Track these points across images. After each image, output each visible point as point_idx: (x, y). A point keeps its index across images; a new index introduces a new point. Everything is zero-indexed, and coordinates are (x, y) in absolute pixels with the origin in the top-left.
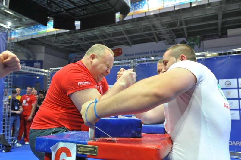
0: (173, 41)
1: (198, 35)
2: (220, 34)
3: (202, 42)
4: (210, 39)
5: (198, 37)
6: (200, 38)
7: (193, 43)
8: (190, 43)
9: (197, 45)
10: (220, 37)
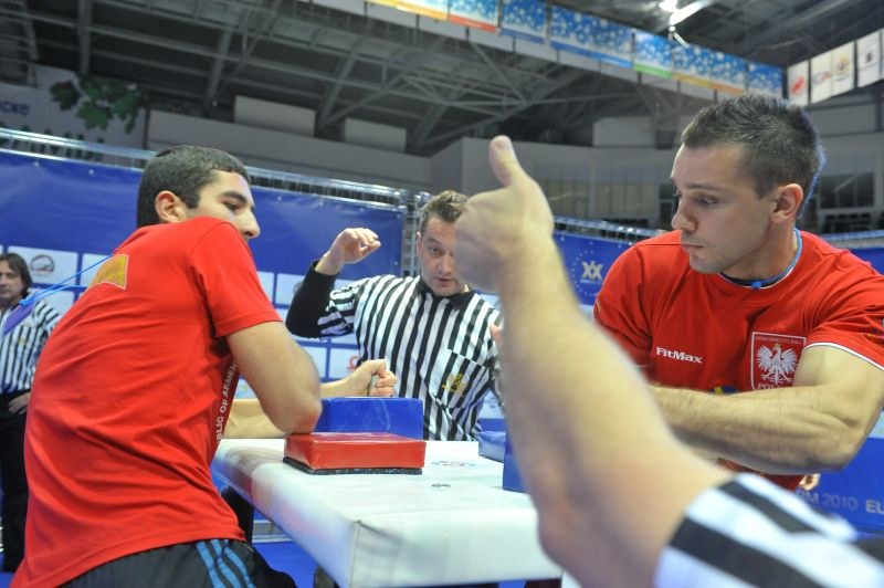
0: (25, 69)
1: (131, 81)
2: (215, 103)
3: (142, 112)
4: (170, 110)
5: (132, 87)
6: (138, 94)
7: (106, 104)
8: (94, 100)
9: (123, 117)
10: (206, 115)
